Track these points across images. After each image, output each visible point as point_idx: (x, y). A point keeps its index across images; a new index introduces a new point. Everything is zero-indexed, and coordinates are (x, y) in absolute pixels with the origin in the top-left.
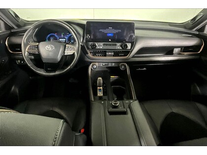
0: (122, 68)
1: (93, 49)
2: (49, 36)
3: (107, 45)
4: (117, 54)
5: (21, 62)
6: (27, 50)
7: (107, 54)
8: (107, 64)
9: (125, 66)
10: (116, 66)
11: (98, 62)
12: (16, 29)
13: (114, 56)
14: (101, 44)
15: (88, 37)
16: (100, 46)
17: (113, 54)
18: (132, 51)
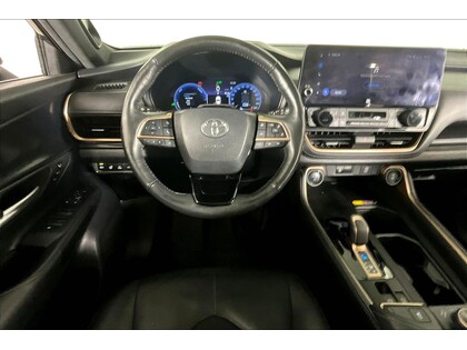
0: (392, 179)
1: (318, 126)
2: (180, 90)
3: (357, 115)
4: (383, 140)
5: (106, 168)
6: (138, 134)
7: (359, 140)
8: (348, 168)
9: (400, 174)
10: (374, 173)
11: (326, 164)
12: (90, 70)
13: (373, 146)
14: (344, 112)
15: (309, 92)
16: (340, 119)
17: (372, 140)
18: (426, 133)
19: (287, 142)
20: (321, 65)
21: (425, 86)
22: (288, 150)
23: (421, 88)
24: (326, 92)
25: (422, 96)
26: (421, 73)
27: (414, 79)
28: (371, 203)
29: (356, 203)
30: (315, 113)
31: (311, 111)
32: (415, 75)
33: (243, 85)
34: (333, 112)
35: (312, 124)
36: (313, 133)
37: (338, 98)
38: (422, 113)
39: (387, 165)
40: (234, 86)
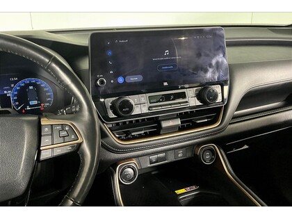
0: (207, 159)
1: (119, 117)
4: (189, 120)
7: (165, 124)
8: (162, 155)
9: (213, 152)
10: (189, 155)
11: (137, 157)
13: (181, 129)
14: (143, 98)
15: (102, 82)
16: (141, 105)
17: (178, 122)
18: (226, 107)
19: (80, 145)
20: (110, 53)
21: (214, 62)
22: (83, 154)
23: (210, 65)
24: (121, 80)
25: (213, 72)
26: (208, 52)
27: (203, 57)
28: (194, 188)
29: (179, 192)
30: (113, 103)
31: (108, 102)
32: (202, 54)
33: (27, 81)
34: (132, 99)
35: (112, 115)
36: (118, 124)
37: (135, 84)
38: (217, 89)
39: (199, 144)
40: (15, 82)
